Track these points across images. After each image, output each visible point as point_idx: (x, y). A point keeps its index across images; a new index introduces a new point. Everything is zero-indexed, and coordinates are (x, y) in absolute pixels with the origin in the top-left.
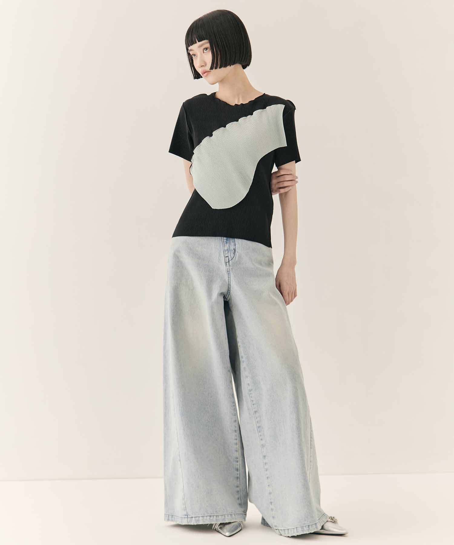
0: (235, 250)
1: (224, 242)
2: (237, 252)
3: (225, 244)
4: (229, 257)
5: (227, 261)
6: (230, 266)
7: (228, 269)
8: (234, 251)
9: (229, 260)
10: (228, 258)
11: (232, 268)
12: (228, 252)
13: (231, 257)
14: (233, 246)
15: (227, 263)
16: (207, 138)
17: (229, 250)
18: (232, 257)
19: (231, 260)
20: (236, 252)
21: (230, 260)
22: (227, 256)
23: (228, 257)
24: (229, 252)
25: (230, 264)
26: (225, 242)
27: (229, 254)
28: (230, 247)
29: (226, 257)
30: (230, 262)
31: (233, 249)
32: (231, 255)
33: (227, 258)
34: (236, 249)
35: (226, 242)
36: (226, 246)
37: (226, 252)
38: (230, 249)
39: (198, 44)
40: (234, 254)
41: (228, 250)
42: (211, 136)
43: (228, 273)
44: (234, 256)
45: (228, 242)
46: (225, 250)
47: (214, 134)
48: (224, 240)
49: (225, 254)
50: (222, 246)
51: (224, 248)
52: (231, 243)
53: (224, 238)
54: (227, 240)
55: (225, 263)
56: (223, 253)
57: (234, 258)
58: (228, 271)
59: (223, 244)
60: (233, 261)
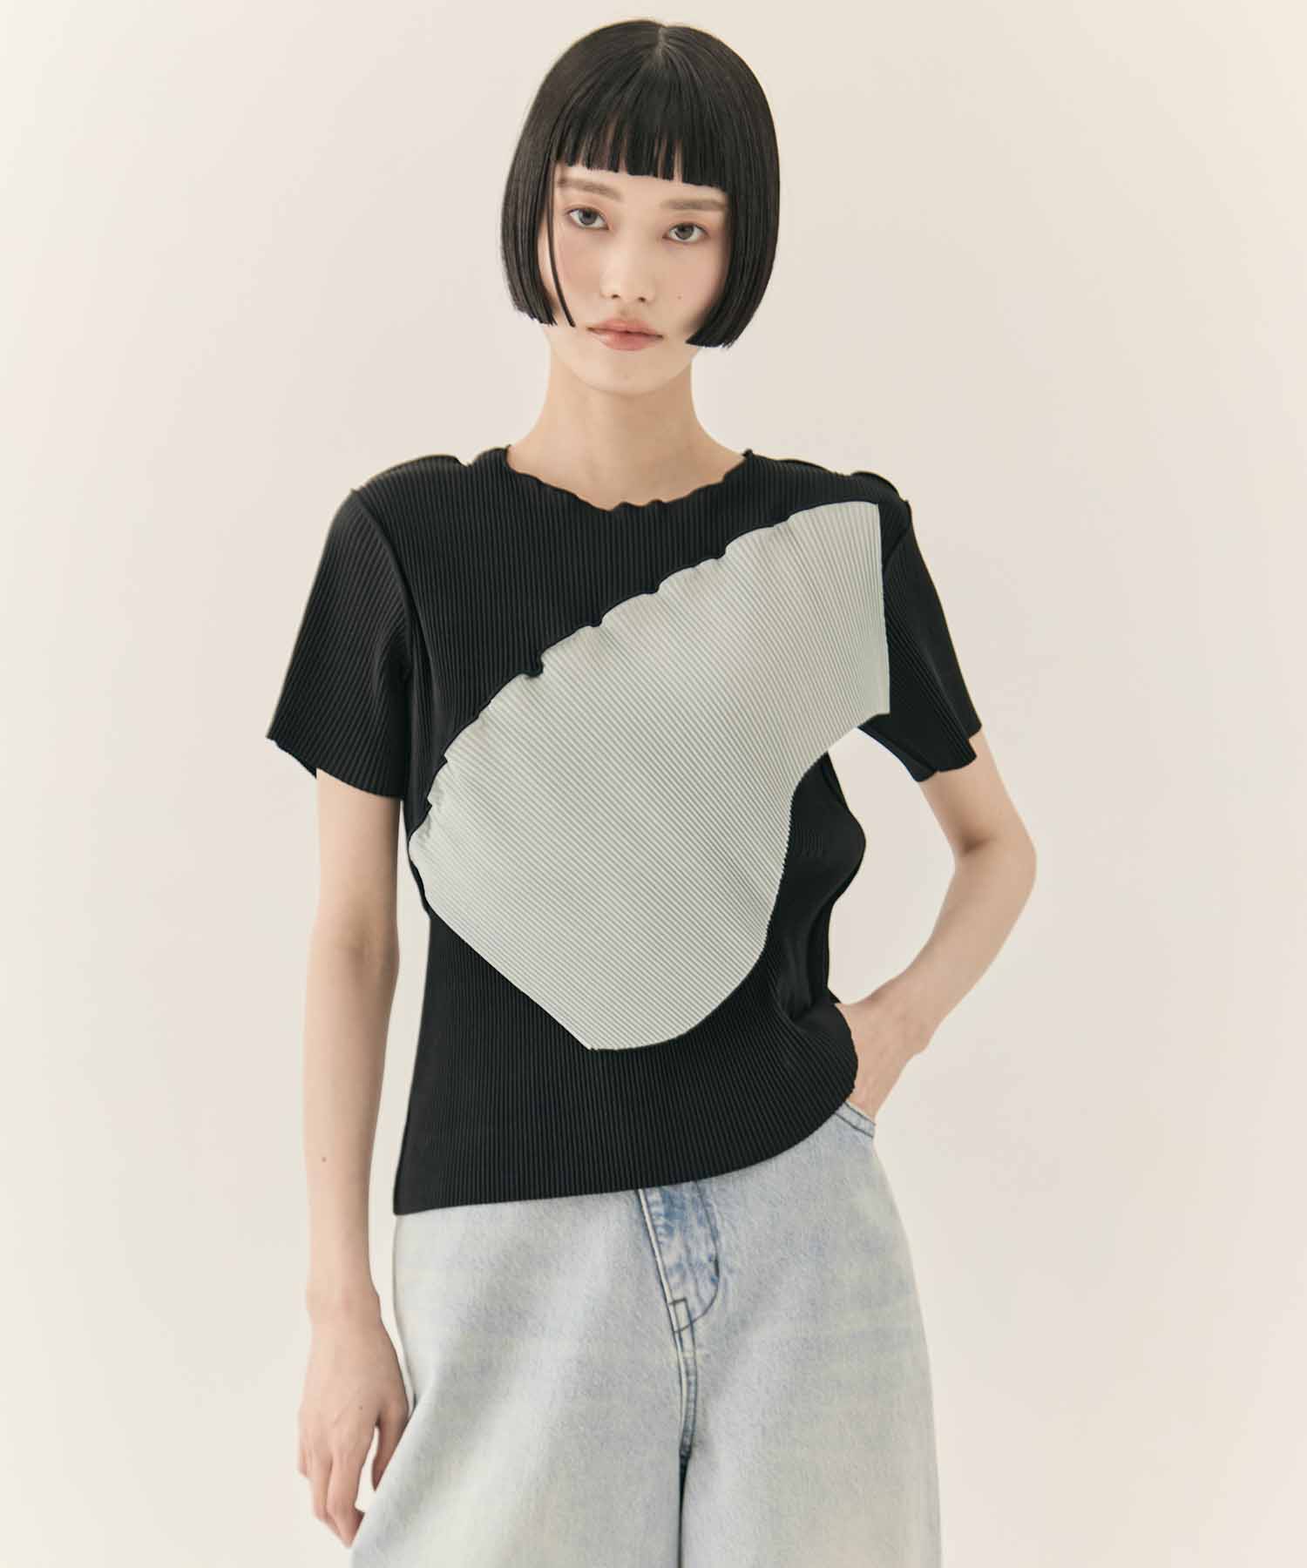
0: (717, 1264)
1: (654, 1227)
2: (731, 1271)
3: (661, 1239)
4: (693, 1301)
5: (684, 1322)
6: (700, 1345)
7: (691, 1362)
8: (711, 1267)
9: (689, 1315)
10: (687, 1307)
11: (705, 1352)
12: (683, 1277)
13: (701, 1300)
14: (707, 1243)
15: (680, 1331)
16: (520, 684)
17: (685, 1265)
18: (707, 1301)
19: (705, 1312)
20: (724, 1272)
21: (695, 1316)
22: (678, 1295)
23: (684, 1300)
24: (689, 1274)
25: (696, 1334)
26: (659, 1230)
27: (691, 1287)
28: (688, 1251)
29: (675, 1303)
30: (699, 1324)
31: (704, 1259)
32: (698, 1292)
33: (681, 1307)
34: (722, 1257)
35: (666, 1226)
36: (669, 1247)
37: (675, 1279)
38: (688, 1260)
40: (713, 1281)
41: (679, 1266)
42: (535, 670)
43: (689, 1384)
44: (717, 1290)
45: (677, 1227)
46: (664, 1269)
47: (548, 662)
48: (654, 1217)
49: (671, 1291)
50: (650, 1251)
51: (661, 1257)
52: (693, 1221)
53: (654, 1209)
54: (668, 1215)
55: (674, 1333)
56: (659, 1286)
57: (717, 1303)
58: (688, 1374)
59: (650, 1240)
60: (713, 1316)
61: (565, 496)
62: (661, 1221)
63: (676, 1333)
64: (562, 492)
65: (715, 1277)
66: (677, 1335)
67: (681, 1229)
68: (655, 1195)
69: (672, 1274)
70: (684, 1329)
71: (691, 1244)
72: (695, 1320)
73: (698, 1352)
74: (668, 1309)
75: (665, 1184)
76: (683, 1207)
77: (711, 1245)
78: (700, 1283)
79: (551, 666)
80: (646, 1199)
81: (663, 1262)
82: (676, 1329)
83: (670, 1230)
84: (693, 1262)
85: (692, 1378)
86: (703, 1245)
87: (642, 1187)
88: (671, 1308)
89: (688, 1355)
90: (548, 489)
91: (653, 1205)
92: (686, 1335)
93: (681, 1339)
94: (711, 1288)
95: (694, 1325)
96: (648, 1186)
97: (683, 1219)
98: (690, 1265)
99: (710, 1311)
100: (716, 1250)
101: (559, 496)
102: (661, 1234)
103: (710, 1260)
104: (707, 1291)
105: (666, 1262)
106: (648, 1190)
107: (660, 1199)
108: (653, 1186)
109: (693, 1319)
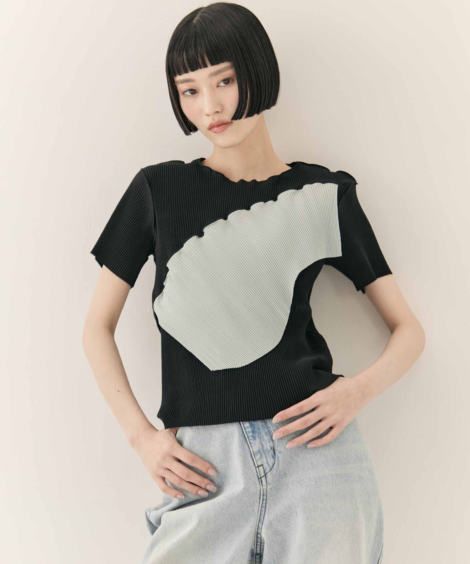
0: (274, 450)
1: (248, 438)
2: (280, 453)
3: (251, 441)
4: (265, 465)
5: (263, 474)
6: (269, 484)
7: (265, 491)
8: (272, 451)
9: (264, 472)
10: (263, 468)
11: (271, 486)
12: (261, 456)
13: (269, 465)
14: (269, 442)
15: (261, 478)
16: (194, 239)
17: (262, 451)
18: (271, 465)
19: (271, 470)
20: (277, 453)
21: (267, 471)
22: (260, 464)
23: (262, 465)
24: (263, 455)
25: (267, 479)
26: (250, 438)
27: (265, 460)
28: (263, 446)
29: (258, 466)
30: (268, 475)
31: (269, 448)
32: (269, 461)
33: (261, 468)
34: (276, 447)
35: (253, 436)
36: (255, 444)
37: (258, 457)
38: (263, 449)
39: (211, 69)
40: (273, 457)
41: (259, 452)
42: (201, 234)
43: (263, 500)
44: (275, 460)
45: (257, 436)
46: (254, 453)
47: (206, 232)
48: (248, 433)
49: (257, 462)
50: (248, 446)
51: (252, 448)
52: (263, 433)
53: (247, 430)
54: (253, 432)
55: (259, 479)
56: (252, 460)
57: (275, 466)
58: (263, 495)
59: (247, 442)
60: (274, 471)
61: (220, 175)
62: (251, 434)
63: (260, 479)
64: (219, 173)
65: (274, 456)
66: (260, 480)
67: (259, 438)
68: (247, 424)
69: (257, 455)
70: (263, 476)
71: (263, 443)
72: (267, 473)
73: (268, 486)
74: (256, 469)
75: (251, 421)
76: (259, 429)
77: (271, 443)
78: (268, 458)
79: (207, 233)
80: (244, 426)
81: (253, 450)
82: (259, 477)
83: (254, 438)
84: (265, 450)
85: (265, 497)
86: (268, 444)
87: (242, 421)
88: (257, 469)
89: (265, 488)
90: (214, 172)
91: (247, 428)
92: (263, 479)
93: (261, 481)
94: (272, 460)
95: (267, 475)
96: (244, 421)
97: (259, 433)
98: (264, 451)
99: (272, 469)
100: (273, 445)
101: (218, 175)
102: (251, 439)
103: (271, 449)
104: (271, 461)
105: (254, 450)
106: (244, 423)
107: (249, 426)
108: (247, 421)
109: (266, 473)
